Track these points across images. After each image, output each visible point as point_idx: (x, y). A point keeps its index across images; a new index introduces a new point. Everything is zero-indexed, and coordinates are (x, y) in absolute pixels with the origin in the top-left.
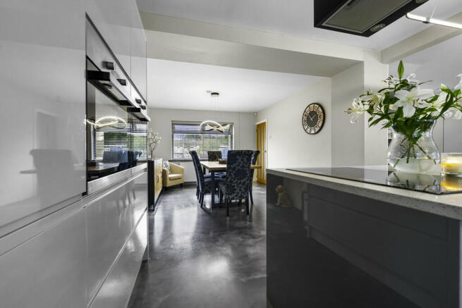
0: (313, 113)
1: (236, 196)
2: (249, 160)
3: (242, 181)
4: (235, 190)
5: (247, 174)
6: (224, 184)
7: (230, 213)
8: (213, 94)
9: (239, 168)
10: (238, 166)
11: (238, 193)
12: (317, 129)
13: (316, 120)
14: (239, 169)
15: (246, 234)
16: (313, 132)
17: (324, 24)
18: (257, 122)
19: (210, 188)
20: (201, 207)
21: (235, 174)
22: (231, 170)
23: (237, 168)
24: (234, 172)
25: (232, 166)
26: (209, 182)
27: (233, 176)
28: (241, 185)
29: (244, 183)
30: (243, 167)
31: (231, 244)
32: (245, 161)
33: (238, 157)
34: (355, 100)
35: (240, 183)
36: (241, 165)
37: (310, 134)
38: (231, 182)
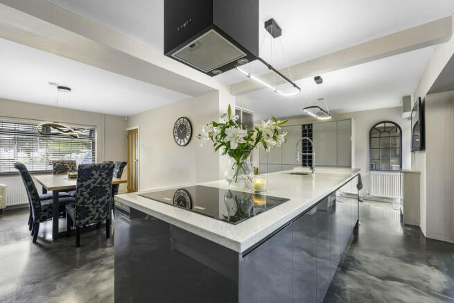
0: (182, 126)
1: (92, 219)
2: (110, 175)
3: (100, 200)
4: (90, 212)
5: (107, 191)
6: (73, 207)
7: (82, 242)
8: (60, 87)
9: (95, 185)
10: (94, 182)
11: (94, 216)
12: (186, 142)
13: (185, 133)
14: (94, 187)
15: (101, 266)
16: (182, 144)
17: (172, 55)
18: (128, 127)
19: (51, 213)
20: (34, 241)
21: (89, 193)
22: (83, 189)
23: (92, 185)
24: (89, 190)
25: (85, 184)
26: (50, 206)
27: (87, 196)
28: (98, 205)
29: (103, 202)
30: (101, 183)
31: (75, 288)
32: (105, 176)
33: (94, 172)
34: (204, 127)
35: (98, 202)
36: (98, 181)
37: (180, 145)
38: (83, 203)
